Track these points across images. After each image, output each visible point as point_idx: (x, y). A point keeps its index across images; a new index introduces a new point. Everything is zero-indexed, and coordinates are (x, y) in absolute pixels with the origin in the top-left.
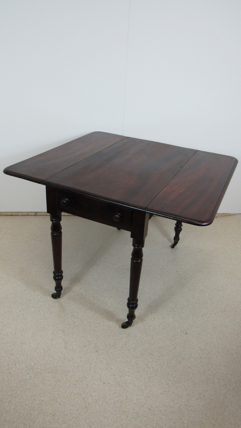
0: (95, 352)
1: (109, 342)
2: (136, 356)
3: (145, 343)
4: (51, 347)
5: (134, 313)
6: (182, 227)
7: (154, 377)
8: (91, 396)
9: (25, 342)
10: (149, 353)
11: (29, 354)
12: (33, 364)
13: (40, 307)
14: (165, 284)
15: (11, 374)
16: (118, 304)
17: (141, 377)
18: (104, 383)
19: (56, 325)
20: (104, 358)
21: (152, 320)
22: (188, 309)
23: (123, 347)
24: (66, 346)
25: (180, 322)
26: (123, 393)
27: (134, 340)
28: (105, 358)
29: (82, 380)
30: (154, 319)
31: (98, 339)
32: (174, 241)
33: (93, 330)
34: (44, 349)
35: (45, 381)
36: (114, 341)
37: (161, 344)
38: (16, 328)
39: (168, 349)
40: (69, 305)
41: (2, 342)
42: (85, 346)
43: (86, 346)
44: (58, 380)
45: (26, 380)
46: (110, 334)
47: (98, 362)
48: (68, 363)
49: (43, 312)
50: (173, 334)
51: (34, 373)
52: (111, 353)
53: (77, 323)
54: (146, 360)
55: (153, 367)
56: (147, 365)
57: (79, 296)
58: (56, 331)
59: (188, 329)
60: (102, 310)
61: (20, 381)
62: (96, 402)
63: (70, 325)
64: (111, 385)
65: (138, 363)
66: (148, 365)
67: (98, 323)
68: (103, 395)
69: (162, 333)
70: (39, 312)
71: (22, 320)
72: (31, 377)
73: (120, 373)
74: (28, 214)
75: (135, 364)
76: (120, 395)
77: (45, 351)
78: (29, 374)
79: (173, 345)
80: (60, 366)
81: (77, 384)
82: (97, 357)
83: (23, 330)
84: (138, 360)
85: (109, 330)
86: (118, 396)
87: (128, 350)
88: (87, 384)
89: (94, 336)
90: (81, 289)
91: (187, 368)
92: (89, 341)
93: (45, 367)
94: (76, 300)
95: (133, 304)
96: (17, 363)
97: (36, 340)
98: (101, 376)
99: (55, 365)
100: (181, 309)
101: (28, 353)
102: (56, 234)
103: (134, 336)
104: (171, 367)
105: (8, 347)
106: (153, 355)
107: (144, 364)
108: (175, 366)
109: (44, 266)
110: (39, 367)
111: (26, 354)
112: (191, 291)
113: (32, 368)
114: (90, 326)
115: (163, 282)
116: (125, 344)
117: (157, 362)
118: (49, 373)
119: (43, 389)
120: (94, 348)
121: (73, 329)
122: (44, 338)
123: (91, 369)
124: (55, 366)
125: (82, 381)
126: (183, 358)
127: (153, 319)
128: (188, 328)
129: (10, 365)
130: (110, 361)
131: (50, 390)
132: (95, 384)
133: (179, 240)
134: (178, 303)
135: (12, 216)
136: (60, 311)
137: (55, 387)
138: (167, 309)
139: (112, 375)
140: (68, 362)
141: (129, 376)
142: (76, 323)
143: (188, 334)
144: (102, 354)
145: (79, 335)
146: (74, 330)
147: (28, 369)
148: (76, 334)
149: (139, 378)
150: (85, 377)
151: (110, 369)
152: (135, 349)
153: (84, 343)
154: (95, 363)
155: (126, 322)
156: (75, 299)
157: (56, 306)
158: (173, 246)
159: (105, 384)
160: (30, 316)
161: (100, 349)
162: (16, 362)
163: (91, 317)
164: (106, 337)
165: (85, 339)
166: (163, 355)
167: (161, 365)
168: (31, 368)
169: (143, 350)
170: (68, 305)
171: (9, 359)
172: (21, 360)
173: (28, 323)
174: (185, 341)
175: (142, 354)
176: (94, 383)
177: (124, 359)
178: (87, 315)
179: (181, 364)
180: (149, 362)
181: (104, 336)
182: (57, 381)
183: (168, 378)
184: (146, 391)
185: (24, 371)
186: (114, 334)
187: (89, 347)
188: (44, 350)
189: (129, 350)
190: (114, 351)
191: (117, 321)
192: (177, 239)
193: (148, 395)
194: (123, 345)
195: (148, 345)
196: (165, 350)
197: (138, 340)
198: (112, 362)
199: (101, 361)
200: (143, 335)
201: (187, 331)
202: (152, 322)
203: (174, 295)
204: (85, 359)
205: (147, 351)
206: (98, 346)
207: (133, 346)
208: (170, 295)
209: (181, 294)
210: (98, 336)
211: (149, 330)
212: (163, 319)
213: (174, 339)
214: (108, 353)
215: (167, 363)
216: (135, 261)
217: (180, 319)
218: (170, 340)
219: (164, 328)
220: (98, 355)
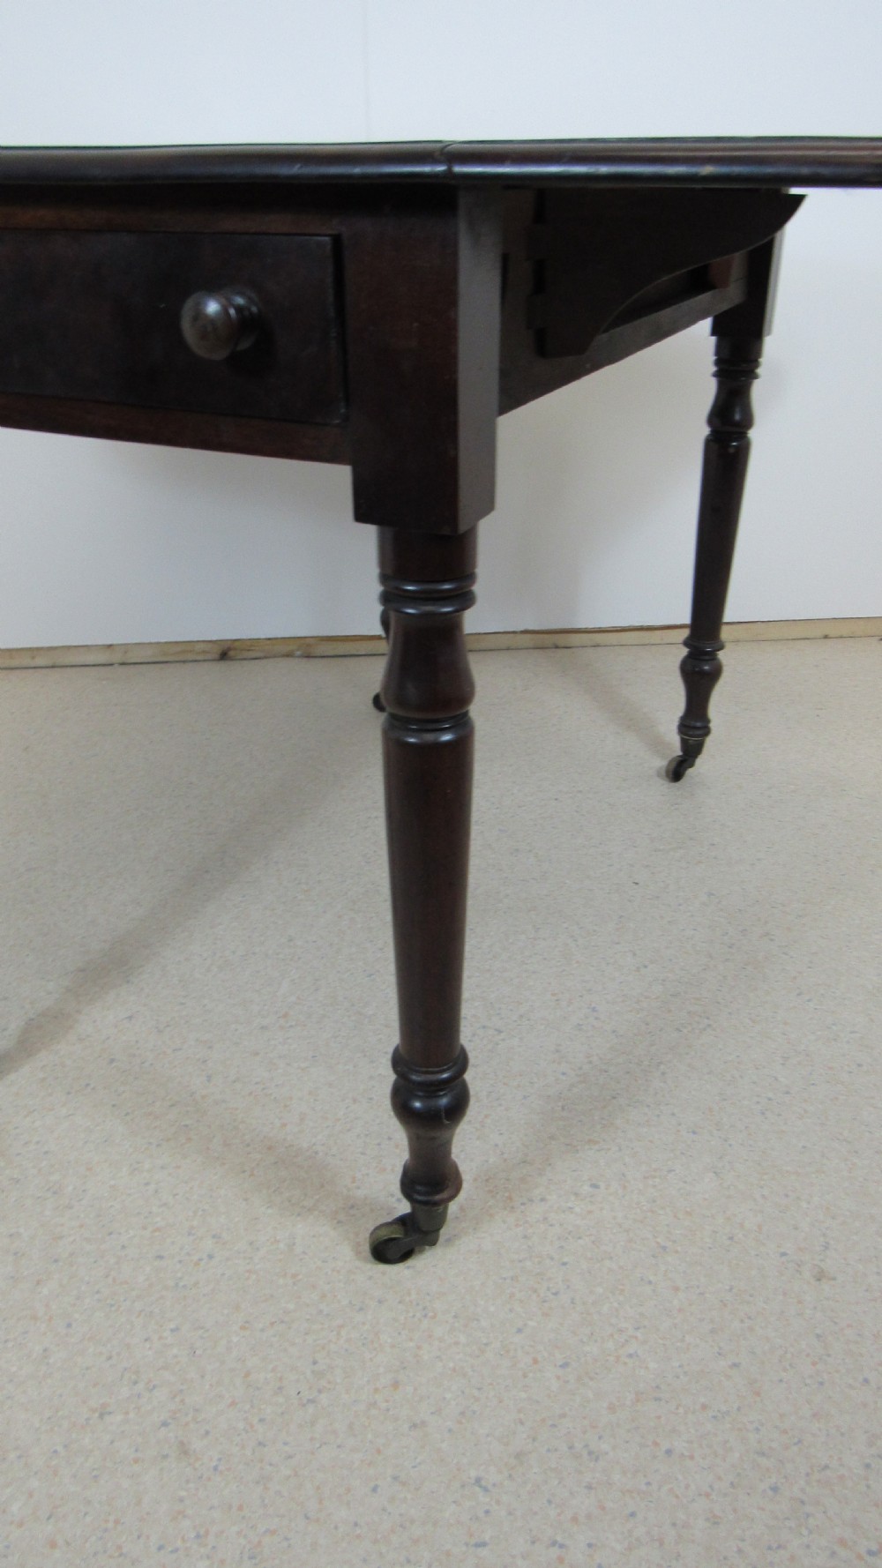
0: (165, 1457)
1: (273, 1370)
2: (473, 1473)
3: (535, 1361)
5: (448, 1153)
14: (646, 967)
16: (355, 1101)
20: (230, 1507)
21: (576, 1194)
22: (806, 1111)
23: (374, 1404)
25: (763, 1196)
27: (457, 1344)
30: (595, 1186)
31: (198, 1352)
32: (684, 743)
33: (177, 1285)
37: (652, 1365)
39: (702, 1400)
40: (37, 1124)
42: (101, 1416)
43: (110, 1413)
46: (291, 1306)
47: (179, 1543)
50: (731, 1290)
53: (72, 1243)
54: (550, 1502)
57: (112, 1061)
59: (826, 1247)
60: (248, 1145)
63: (23, 1255)
65: (487, 1537)
66: (561, 1546)
67: (214, 1237)
69: (650, 1282)
75: (467, 1544)
79: (735, 1365)
82: (181, 1500)
84: (487, 1512)
85: (281, 1281)
87: (414, 1426)
89: (172, 1330)
90: (130, 1018)
91: (868, 1558)
92: (137, 1372)
94: (93, 1089)
95: (432, 1089)
100: (763, 1114)
103: (455, 1317)
104: (740, 1551)
106: (597, 1459)
107: (533, 1542)
108: (770, 1548)
112: (809, 1001)
114: (160, 1257)
115: (634, 954)
116: (396, 1385)
117: (633, 1515)
120: (165, 1424)
121: (38, 1283)
126: (826, 1467)
127: (586, 1189)
128: (824, 1235)
130: (273, 1532)
133: (706, 731)
134: (741, 1077)
138: (673, 1115)
142: (61, 1238)
143: (834, 1279)
144: (215, 1468)
145: (69, 1325)
146: (45, 1291)
148: (50, 1319)
152: (462, 1413)
153: (95, 1385)
154: (160, 1548)
155: (403, 1221)
156: (88, 1085)
158: (677, 771)
161: (207, 1433)
163: (175, 1195)
164: (262, 1330)
165: (110, 1358)
166: (669, 1452)
167: (661, 1544)
169: (522, 1423)
170: (34, 1122)
174: (818, 1336)
175: (519, 1456)
177: (384, 1510)
178: (147, 1184)
179: (811, 1520)
180: (575, 1519)
181: (243, 1328)
186: (321, 1312)
187: (132, 1415)
189: (423, 1423)
190: (312, 1439)
192: (698, 728)
194: (376, 1390)
195: (558, 1378)
196: (681, 1410)
197: (486, 1344)
198: (286, 1539)
199: (202, 1532)
200: (521, 1301)
201: (822, 1260)
202: (577, 1210)
203: (709, 1025)
204: (88, 1519)
205: (554, 1426)
206: (196, 1410)
207: (448, 1396)
208: (685, 1031)
209: (750, 1019)
210: (202, 1328)
211: (564, 1264)
212: (654, 1186)
213: (742, 1321)
214: (261, 1461)
215: (707, 1520)
216: (412, 737)
217: (765, 1177)
218: (713, 1331)
219: (664, 1248)
220: (188, 1482)
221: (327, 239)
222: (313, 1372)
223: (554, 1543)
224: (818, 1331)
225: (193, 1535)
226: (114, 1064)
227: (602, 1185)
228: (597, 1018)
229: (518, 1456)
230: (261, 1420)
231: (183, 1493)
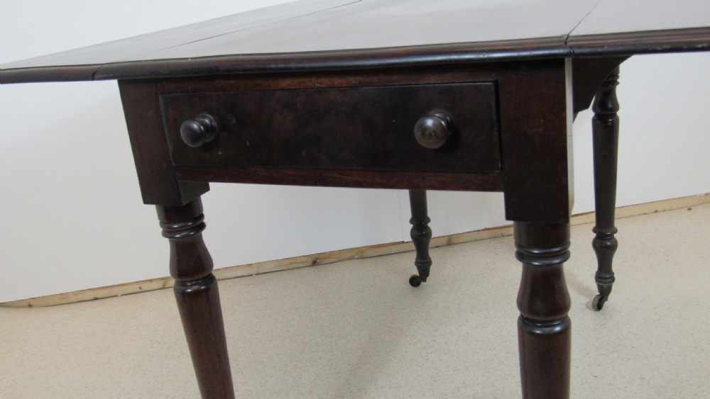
6: (615, 235)
74: (140, 288)
102: (196, 287)
133: (612, 279)
135: (97, 301)
158: (598, 305)
192: (607, 278)
216: (538, 330)
221: (491, 83)
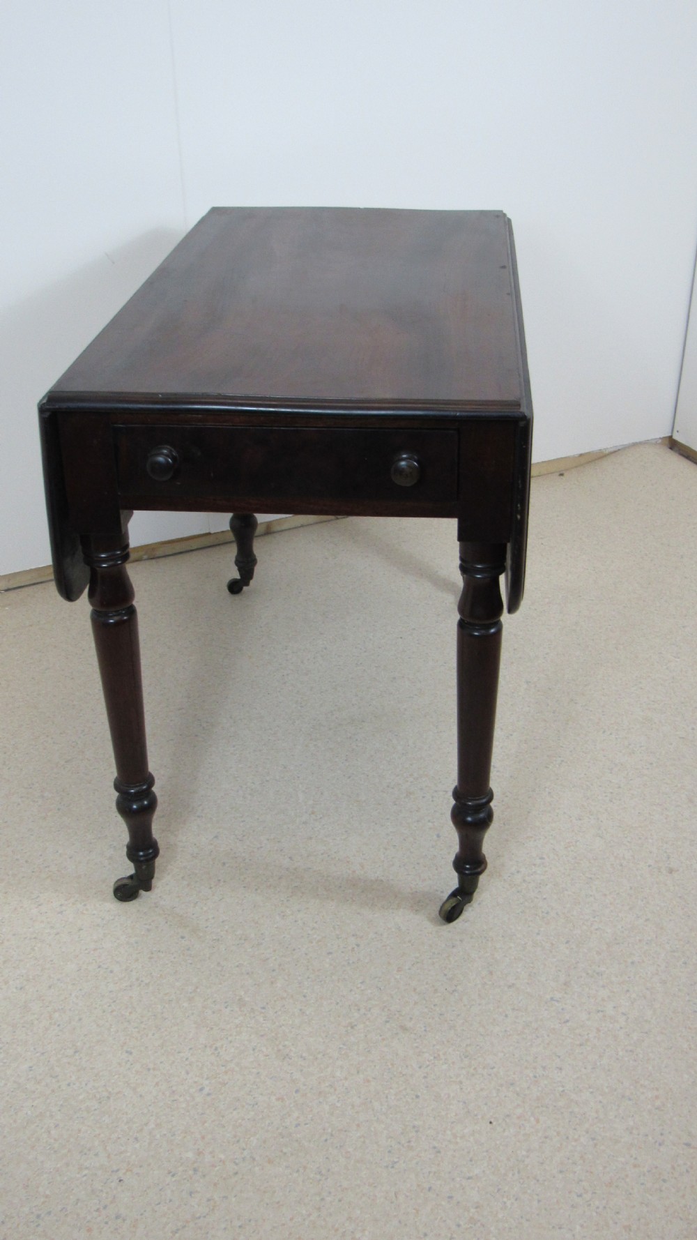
0: (397, 1034)
1: (427, 984)
2: (548, 997)
3: (553, 944)
4: (226, 1072)
7: (643, 1041)
8: (469, 1178)
9: (110, 1090)
10: (588, 974)
11: (152, 1126)
12: (190, 1155)
13: (95, 950)
14: (511, 735)
15: (124, 1220)
17: (600, 1057)
18: (491, 1123)
19: (198, 990)
20: (443, 1043)
21: (534, 865)
22: (633, 795)
23: (485, 984)
24: (279, 1051)
25: (628, 842)
26: (575, 1129)
27: (510, 948)
28: (448, 1041)
29: (409, 1142)
30: (542, 858)
31: (382, 988)
33: (349, 963)
34: (201, 1090)
35: (275, 1192)
36: (445, 975)
37: (608, 930)
38: (43, 1054)
39: (638, 938)
40: (205, 909)
41: (15, 1121)
42: (352, 1027)
43: (356, 1025)
44: (320, 1173)
45: (199, 1218)
46: (417, 955)
47: (428, 1063)
48: (320, 1102)
49: (118, 962)
50: (631, 888)
51: (215, 1185)
52: (458, 1015)
53: (276, 960)
54: (589, 997)
55: (623, 1014)
56: (600, 1014)
57: (224, 864)
58: (214, 1012)
59: (668, 857)
60: (340, 886)
61: (178, 1230)
62: (499, 1190)
63: (252, 973)
64: (519, 1118)
65: (567, 1018)
66: (602, 1011)
67: (353, 935)
68: (508, 1159)
69: (591, 896)
70: (99, 967)
71: (51, 1018)
72: (209, 1200)
73: (526, 1068)
75: (560, 1023)
76: (567, 1138)
77: (209, 1094)
78: (197, 1192)
79: (647, 920)
80: (298, 1125)
81: (396, 1160)
82: (417, 1047)
83: (76, 1052)
84: (563, 1009)
85: (404, 945)
86: (561, 1145)
87: (510, 987)
88: (435, 1148)
89: (362, 983)
92: (356, 1005)
93: (244, 1149)
94: (225, 881)
96: (125, 1174)
97: (154, 1069)
98: (465, 1103)
99: (278, 1129)
100: (611, 801)
101: (146, 1124)
102: (117, 618)
104: (680, 990)
105: (53, 1132)
106: (601, 975)
107: (589, 1014)
108: (691, 985)
109: (22, 797)
110: (222, 1156)
111: (141, 1130)
113: (195, 1170)
114: (330, 953)
116: (491, 973)
117: (628, 991)
118: (270, 1162)
119: (284, 1225)
120: (387, 1022)
121: (272, 983)
122: (179, 1052)
123: (419, 1094)
124: (280, 1131)
125: (412, 1144)
127: (538, 861)
128: (666, 852)
129: (102, 1191)
130: (470, 1045)
131: (309, 1215)
132: (462, 1137)
134: (592, 785)
136: (183, 937)
137: (323, 1199)
138: (565, 813)
139: (501, 1085)
140: (321, 1100)
141: (561, 1069)
142: (268, 959)
143: (678, 870)
144: (425, 1030)
145: (305, 996)
146: (279, 985)
147: (185, 1179)
148: (292, 996)
149: (598, 1064)
150: (414, 1127)
151: (484, 1068)
152: (530, 975)
153: (339, 1017)
154: (420, 1067)
155: (456, 893)
156: (219, 880)
157: (157, 927)
159: (494, 1123)
160: (73, 995)
161: (411, 1019)
162: (118, 1170)
163: (316, 922)
164: (409, 969)
165: (337, 1003)
166: (633, 963)
167: (645, 998)
168: (191, 1172)
169: (560, 971)
170: (202, 909)
171: (86, 1172)
172: (134, 1157)
173: (80, 1019)
174: (680, 897)
176: (455, 1136)
177: (515, 1022)
178: (296, 921)
180: (603, 1000)
181: (398, 971)
182: (318, 1177)
183: (690, 1028)
184: (643, 1093)
185: (173, 1191)
186: (434, 953)
187: (367, 1023)
188: (206, 1090)
189: (513, 984)
190: (465, 1006)
191: (417, 902)
193: (658, 1103)
195: (567, 948)
196: (630, 945)
197: (525, 944)
198: (478, 1045)
199: (436, 1055)
200: (532, 921)
201: (669, 864)
202: (539, 872)
203: (562, 761)
204: (377, 1067)
205: (575, 968)
206: (398, 1011)
207: (519, 970)
208: (550, 767)
209: (583, 752)
210: (376, 977)
211: (545, 899)
212: (572, 851)
213: (642, 901)
214: (446, 1021)
215: (660, 983)
216: (476, 632)
217: (626, 832)
218: (630, 909)
219: (591, 878)
220: (415, 1040)
222: (447, 979)
223: (598, 1011)
224: (679, 895)
225: (432, 1058)
226: (227, 865)
227: (545, 856)
228: (498, 771)
229: (565, 984)
230: (435, 1005)
231: (416, 1045)
